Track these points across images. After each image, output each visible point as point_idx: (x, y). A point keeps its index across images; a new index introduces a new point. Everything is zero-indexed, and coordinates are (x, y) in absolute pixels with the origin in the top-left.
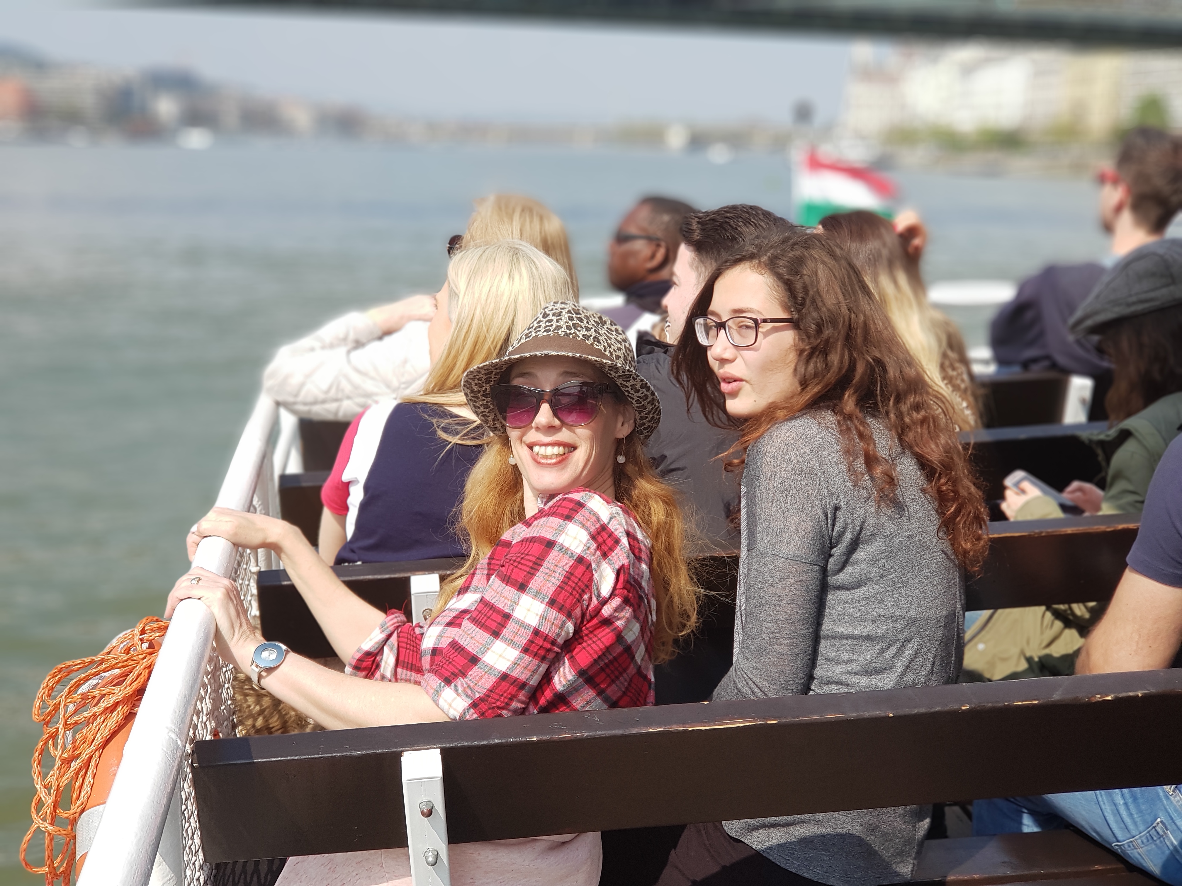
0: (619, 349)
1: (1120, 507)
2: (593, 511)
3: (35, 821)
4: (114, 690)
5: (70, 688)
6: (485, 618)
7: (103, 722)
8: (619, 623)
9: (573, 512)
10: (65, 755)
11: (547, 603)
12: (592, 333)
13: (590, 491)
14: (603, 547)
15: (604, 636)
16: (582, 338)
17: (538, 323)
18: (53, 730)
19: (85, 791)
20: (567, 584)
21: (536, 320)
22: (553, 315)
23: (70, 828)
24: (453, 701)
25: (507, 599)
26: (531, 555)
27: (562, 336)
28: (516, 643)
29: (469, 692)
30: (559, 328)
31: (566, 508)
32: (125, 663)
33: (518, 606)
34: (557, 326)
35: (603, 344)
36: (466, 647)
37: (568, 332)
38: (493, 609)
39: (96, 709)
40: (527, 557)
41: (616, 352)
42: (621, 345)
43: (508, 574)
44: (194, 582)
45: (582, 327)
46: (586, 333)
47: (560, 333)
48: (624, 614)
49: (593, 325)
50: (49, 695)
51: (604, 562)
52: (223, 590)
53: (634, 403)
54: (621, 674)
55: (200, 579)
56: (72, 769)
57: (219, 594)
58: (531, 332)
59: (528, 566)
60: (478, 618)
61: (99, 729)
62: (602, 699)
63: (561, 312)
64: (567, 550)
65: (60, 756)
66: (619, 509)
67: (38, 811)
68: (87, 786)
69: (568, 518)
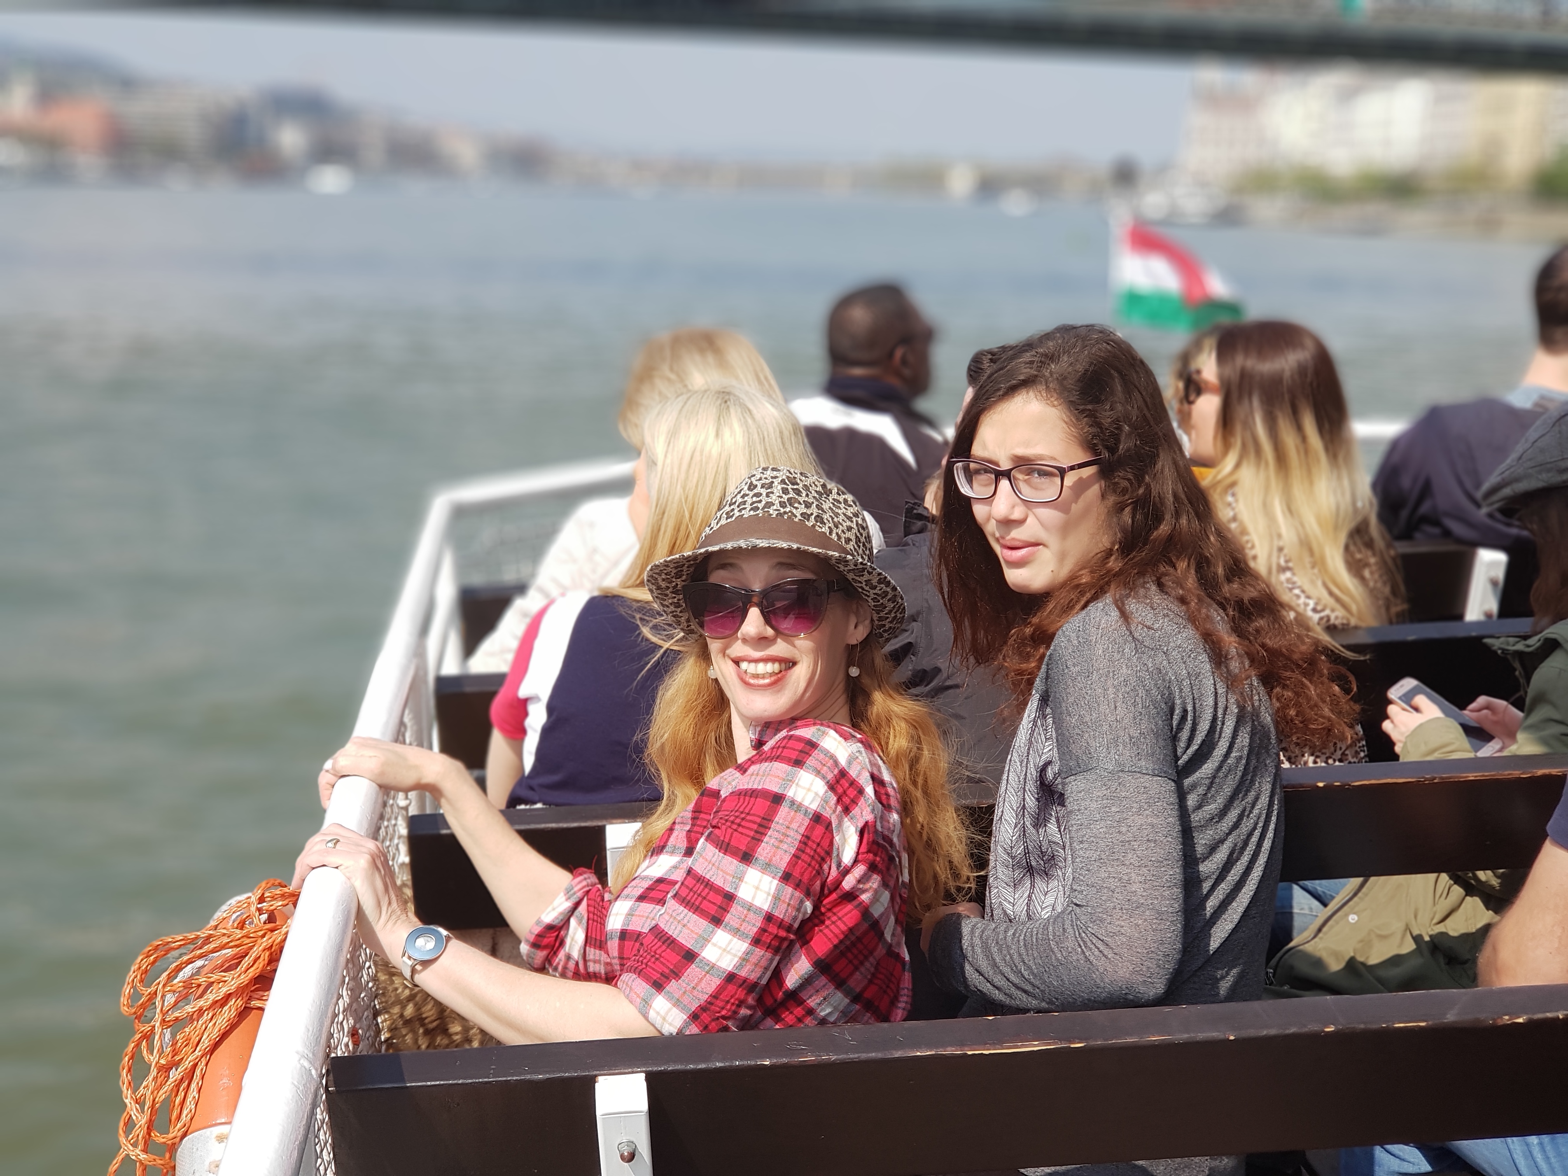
0: (850, 529)
1: (1544, 741)
2: (828, 752)
3: (123, 1146)
4: (225, 977)
5: (169, 974)
6: (700, 899)
7: (211, 1019)
8: (865, 897)
9: (803, 755)
10: (163, 1062)
11: (781, 878)
12: (814, 510)
13: (822, 725)
14: (844, 800)
15: (846, 914)
16: (800, 518)
17: (743, 497)
18: (147, 1028)
19: (188, 1109)
20: (803, 852)
21: (739, 492)
22: (762, 487)
23: (167, 1155)
24: (667, 1013)
25: (728, 874)
26: (754, 815)
27: (774, 516)
28: (744, 933)
29: (686, 1000)
30: (769, 505)
31: (794, 750)
32: (238, 942)
33: (743, 884)
34: (767, 503)
35: (827, 525)
36: (677, 939)
37: (782, 510)
38: (709, 887)
39: (202, 1003)
40: (748, 818)
41: (845, 533)
42: (852, 522)
43: (727, 840)
44: (330, 845)
45: (800, 503)
46: (805, 511)
47: (771, 512)
48: (870, 884)
49: (814, 497)
50: (142, 981)
51: (846, 819)
52: (368, 857)
53: (870, 601)
54: (866, 958)
55: (338, 841)
56: (171, 1080)
57: (363, 862)
58: (733, 510)
59: (751, 829)
60: (688, 898)
61: (206, 1028)
62: (842, 992)
63: (773, 482)
64: (800, 805)
65: (157, 1063)
66: (859, 745)
67: (127, 1133)
68: (190, 1103)
69: (798, 763)
